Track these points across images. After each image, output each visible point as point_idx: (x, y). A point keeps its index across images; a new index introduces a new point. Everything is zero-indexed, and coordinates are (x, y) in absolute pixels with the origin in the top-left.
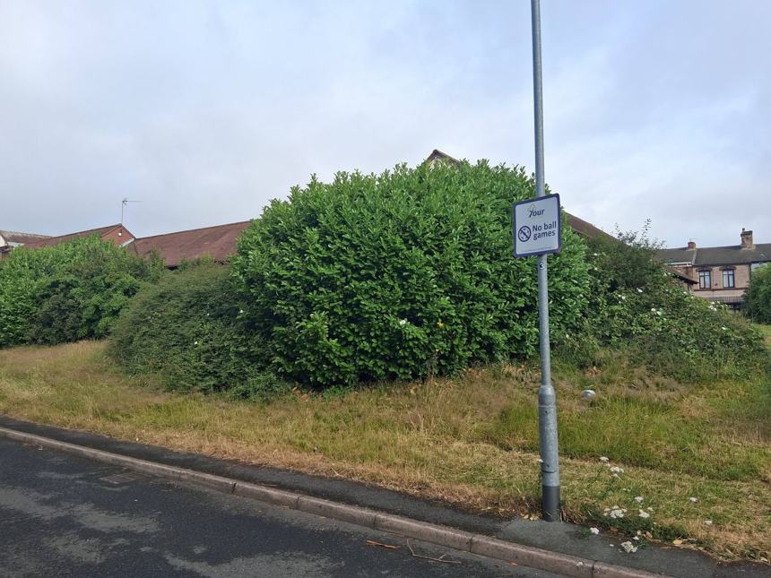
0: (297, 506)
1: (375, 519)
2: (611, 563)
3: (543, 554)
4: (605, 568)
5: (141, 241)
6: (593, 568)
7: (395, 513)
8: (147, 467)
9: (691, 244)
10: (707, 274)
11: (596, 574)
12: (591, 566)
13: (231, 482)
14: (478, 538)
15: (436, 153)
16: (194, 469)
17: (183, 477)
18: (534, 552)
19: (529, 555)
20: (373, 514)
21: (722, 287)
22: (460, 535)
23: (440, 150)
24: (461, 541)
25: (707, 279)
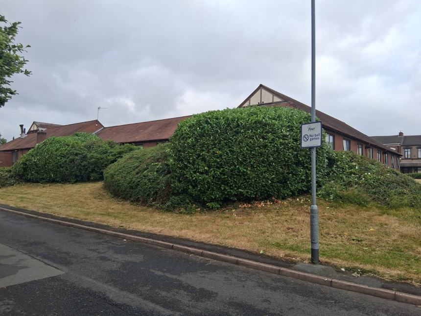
0: (202, 255)
1: (237, 260)
2: (339, 280)
3: (310, 275)
4: (336, 281)
5: (107, 129)
6: (331, 281)
7: (245, 259)
8: (131, 237)
9: (401, 134)
10: (409, 150)
11: (332, 284)
12: (330, 280)
13: (171, 244)
14: (282, 269)
15: (261, 86)
16: (153, 239)
17: (149, 242)
18: (307, 274)
19: (305, 276)
20: (236, 259)
21: (417, 158)
22: (275, 267)
23: (263, 84)
24: (275, 270)
25: (409, 153)
